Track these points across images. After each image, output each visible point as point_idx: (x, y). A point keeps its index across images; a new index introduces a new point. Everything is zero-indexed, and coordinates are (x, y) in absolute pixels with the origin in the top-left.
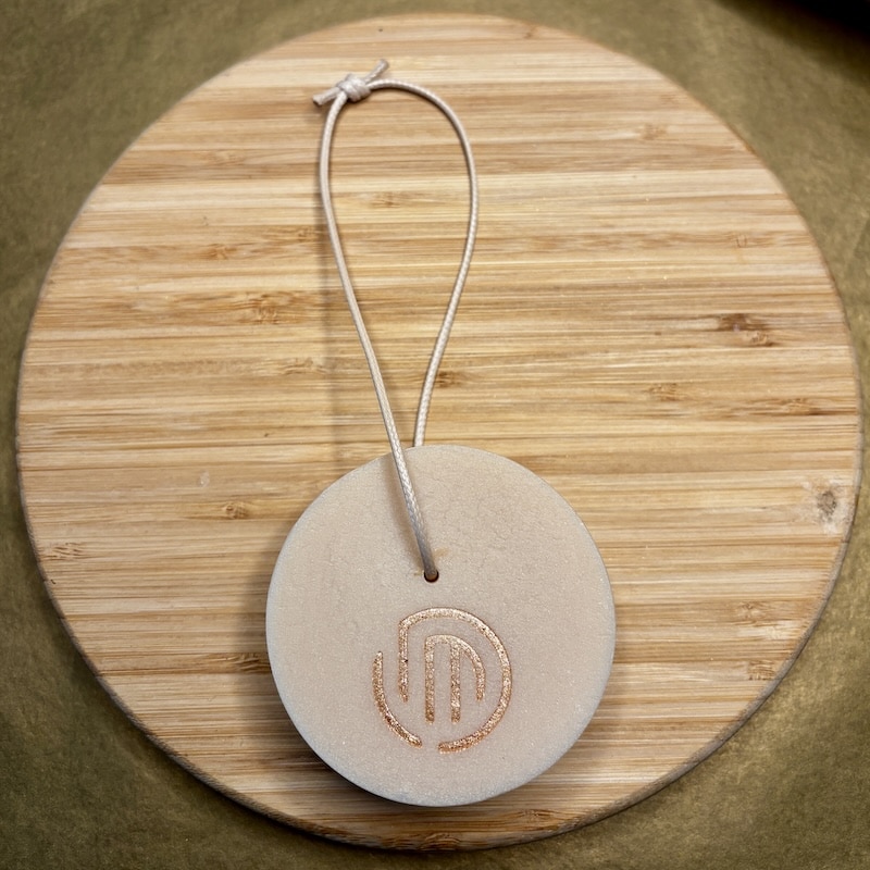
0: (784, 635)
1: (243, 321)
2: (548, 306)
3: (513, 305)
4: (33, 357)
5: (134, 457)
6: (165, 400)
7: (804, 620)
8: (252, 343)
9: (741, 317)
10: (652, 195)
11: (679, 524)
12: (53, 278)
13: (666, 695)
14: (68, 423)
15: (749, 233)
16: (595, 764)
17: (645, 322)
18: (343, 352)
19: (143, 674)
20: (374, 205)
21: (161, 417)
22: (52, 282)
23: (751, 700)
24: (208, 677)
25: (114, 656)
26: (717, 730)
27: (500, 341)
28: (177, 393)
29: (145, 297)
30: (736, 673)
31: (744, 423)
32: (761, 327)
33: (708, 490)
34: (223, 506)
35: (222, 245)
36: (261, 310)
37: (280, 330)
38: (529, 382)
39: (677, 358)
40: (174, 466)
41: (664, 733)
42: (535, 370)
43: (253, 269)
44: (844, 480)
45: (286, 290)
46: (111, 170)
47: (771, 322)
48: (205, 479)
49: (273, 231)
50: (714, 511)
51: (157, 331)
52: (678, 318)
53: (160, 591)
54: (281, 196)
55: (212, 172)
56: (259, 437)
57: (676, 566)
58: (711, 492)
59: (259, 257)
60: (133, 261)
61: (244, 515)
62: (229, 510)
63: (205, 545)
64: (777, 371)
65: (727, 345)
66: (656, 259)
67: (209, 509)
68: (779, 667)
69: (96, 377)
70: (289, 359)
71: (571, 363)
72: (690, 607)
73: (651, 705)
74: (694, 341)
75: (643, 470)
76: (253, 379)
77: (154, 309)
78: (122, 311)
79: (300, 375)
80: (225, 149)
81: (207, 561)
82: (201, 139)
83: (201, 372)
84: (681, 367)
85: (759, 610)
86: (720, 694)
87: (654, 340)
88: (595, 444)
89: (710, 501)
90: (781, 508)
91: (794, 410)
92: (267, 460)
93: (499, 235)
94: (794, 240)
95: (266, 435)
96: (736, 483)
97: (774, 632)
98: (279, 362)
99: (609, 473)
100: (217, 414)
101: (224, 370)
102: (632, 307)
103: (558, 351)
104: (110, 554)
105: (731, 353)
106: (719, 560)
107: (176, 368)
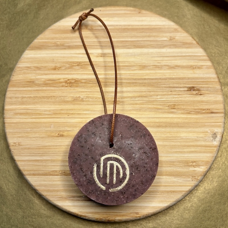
0: (201, 170)
1: (63, 86)
2: (142, 84)
3: (133, 83)
4: (8, 94)
5: (34, 120)
6: (42, 106)
7: (207, 166)
8: (65, 92)
9: (193, 87)
10: (171, 55)
11: (175, 141)
12: (14, 74)
13: (170, 184)
14: (17, 111)
15: (197, 65)
16: (151, 201)
17: (168, 88)
18: (88, 95)
19: (35, 175)
20: (97, 56)
21: (41, 110)
22: (13, 75)
23: (192, 186)
24: (52, 176)
25: (28, 171)
26: (183, 193)
27: (130, 93)
28: (45, 104)
29: (37, 79)
30: (188, 179)
31: (193, 115)
32: (198, 90)
33: (183, 132)
34: (57, 133)
35: (58, 66)
36: (67, 83)
37: (72, 89)
38: (137, 103)
39: (176, 98)
40: (44, 123)
41: (169, 194)
42: (139, 100)
43: (66, 73)
44: (219, 130)
45: (74, 78)
46: (29, 47)
47: (201, 89)
48: (52, 126)
49: (71, 63)
50: (184, 138)
51: (40, 88)
52: (177, 87)
53: (40, 154)
54: (73, 54)
55: (55, 47)
56: (66, 116)
57: (173, 151)
58: (183, 133)
59: (67, 70)
60: (34, 70)
61: (62, 136)
62: (58, 134)
63: (52, 143)
64: (202, 102)
65: (189, 95)
66: (171, 72)
67: (53, 134)
68: (200, 178)
69: (25, 100)
70: (74, 96)
71: (148, 99)
72: (177, 162)
73: (166, 187)
74: (181, 93)
75: (166, 127)
76: (65, 101)
77: (40, 83)
78: (31, 83)
79: (77, 101)
80: (59, 42)
81: (53, 147)
82: (53, 39)
83: (51, 99)
84: (177, 100)
85: (195, 163)
86: (184, 184)
87: (170, 93)
88: (153, 120)
89: (183, 135)
90: (202, 137)
91: (207, 112)
92: (68, 122)
93: (130, 65)
94: (208, 67)
95: (68, 116)
96: (190, 131)
97: (199, 169)
98: (72, 97)
99: (157, 127)
100: (55, 110)
101: (58, 99)
102: (165, 84)
103: (144, 95)
104: (27, 145)
105: (190, 97)
106: (185, 150)
107: (45, 98)
